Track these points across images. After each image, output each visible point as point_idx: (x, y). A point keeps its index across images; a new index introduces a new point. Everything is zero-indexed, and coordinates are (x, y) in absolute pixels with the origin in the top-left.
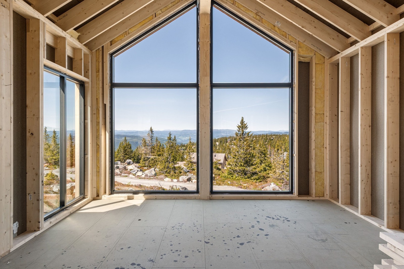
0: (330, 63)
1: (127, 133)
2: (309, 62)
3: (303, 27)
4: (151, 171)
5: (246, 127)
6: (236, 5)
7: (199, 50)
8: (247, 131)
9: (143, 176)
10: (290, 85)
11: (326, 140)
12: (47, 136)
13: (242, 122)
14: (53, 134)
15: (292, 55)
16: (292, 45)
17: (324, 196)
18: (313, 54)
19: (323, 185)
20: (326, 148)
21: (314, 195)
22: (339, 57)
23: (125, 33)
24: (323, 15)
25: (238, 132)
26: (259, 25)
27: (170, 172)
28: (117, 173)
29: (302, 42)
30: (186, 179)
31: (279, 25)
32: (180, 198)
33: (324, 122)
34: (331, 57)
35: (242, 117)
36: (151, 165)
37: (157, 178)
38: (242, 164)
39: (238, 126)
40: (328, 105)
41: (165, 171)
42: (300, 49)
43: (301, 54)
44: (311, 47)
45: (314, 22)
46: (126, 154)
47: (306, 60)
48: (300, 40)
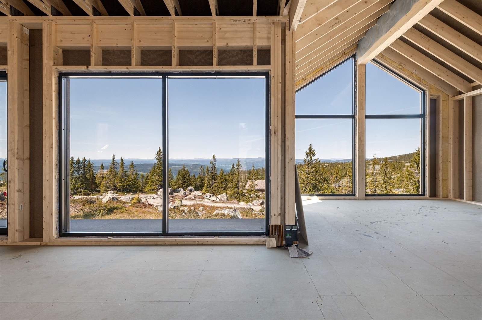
0: (454, 100)
1: (176, 161)
2: (436, 99)
3: (439, 75)
4: (223, 196)
5: (314, 154)
6: (384, 58)
7: (356, 91)
8: (315, 158)
9: (218, 200)
10: (422, 116)
11: (450, 155)
12: (115, 164)
13: (310, 149)
14: (121, 161)
15: (425, 94)
16: (425, 87)
17: (448, 197)
18: (441, 93)
19: (447, 189)
20: (450, 162)
21: (441, 197)
22: (464, 96)
23: (303, 79)
24: (460, 69)
25: (306, 158)
26: (401, 72)
27: (239, 197)
28: (192, 198)
29: (433, 84)
30: (260, 203)
31: (416, 73)
32: (343, 199)
33: (448, 143)
34: (454, 96)
35: (311, 144)
36: (214, 192)
37: (231, 202)
38: (312, 189)
39: (306, 152)
40: (452, 131)
41: (235, 196)
42: (431, 90)
43: (432, 94)
44: (439, 88)
45: (446, 71)
46: (185, 182)
47: (434, 98)
48: (431, 83)
